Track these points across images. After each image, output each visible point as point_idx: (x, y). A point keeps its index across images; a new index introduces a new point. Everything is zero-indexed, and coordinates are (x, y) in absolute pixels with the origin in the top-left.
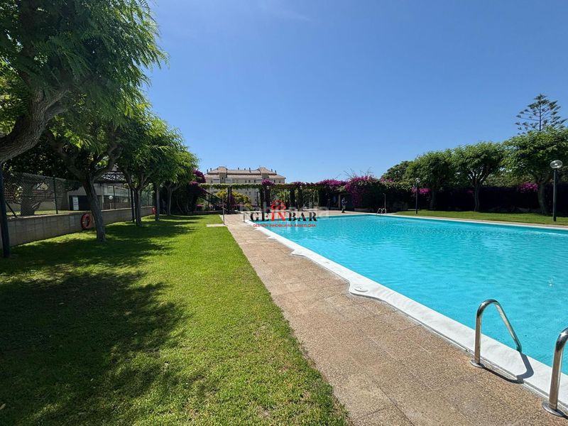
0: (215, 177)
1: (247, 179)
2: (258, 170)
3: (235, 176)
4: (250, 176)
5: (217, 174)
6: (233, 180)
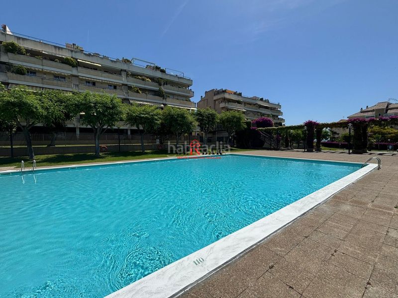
0: (370, 114)
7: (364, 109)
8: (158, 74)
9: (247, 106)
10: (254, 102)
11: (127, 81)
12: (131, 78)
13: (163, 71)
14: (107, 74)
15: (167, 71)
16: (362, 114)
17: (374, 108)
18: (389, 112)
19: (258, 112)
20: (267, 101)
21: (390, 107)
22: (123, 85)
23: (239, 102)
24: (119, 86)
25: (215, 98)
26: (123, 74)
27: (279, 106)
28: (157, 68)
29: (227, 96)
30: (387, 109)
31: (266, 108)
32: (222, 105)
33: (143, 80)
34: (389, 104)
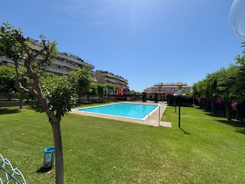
0: (157, 87)
1: (171, 87)
2: (177, 83)
3: (165, 86)
4: (172, 86)
5: (158, 86)
6: (164, 88)
7: (155, 84)
8: (80, 62)
9: (116, 80)
10: (118, 78)
11: (67, 65)
12: (69, 64)
13: (82, 61)
14: (58, 61)
15: (84, 61)
16: (155, 87)
17: (158, 85)
18: (163, 87)
19: (120, 83)
20: (123, 78)
21: (163, 85)
22: (65, 67)
23: (113, 78)
24: (62, 67)
25: (102, 75)
26: (65, 61)
27: (127, 81)
28: (80, 59)
29: (108, 75)
30: (162, 86)
31: (123, 81)
32: (106, 79)
33: (75, 65)
34: (162, 84)
